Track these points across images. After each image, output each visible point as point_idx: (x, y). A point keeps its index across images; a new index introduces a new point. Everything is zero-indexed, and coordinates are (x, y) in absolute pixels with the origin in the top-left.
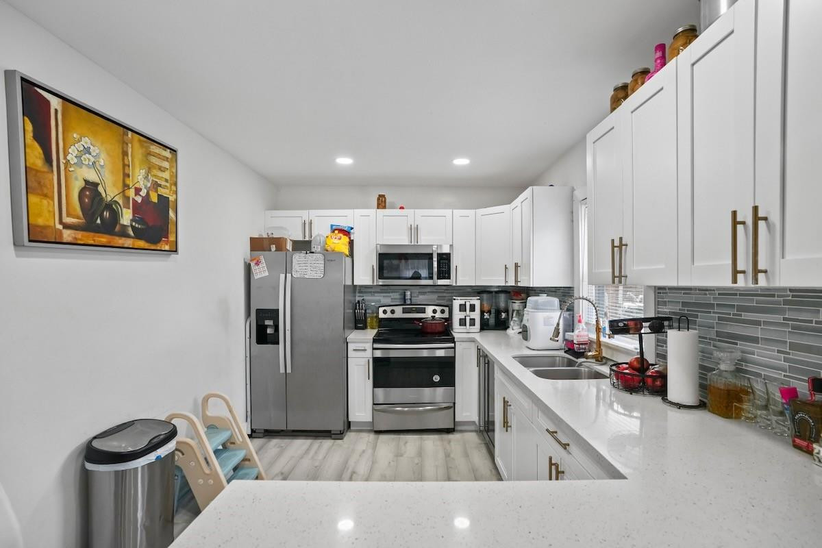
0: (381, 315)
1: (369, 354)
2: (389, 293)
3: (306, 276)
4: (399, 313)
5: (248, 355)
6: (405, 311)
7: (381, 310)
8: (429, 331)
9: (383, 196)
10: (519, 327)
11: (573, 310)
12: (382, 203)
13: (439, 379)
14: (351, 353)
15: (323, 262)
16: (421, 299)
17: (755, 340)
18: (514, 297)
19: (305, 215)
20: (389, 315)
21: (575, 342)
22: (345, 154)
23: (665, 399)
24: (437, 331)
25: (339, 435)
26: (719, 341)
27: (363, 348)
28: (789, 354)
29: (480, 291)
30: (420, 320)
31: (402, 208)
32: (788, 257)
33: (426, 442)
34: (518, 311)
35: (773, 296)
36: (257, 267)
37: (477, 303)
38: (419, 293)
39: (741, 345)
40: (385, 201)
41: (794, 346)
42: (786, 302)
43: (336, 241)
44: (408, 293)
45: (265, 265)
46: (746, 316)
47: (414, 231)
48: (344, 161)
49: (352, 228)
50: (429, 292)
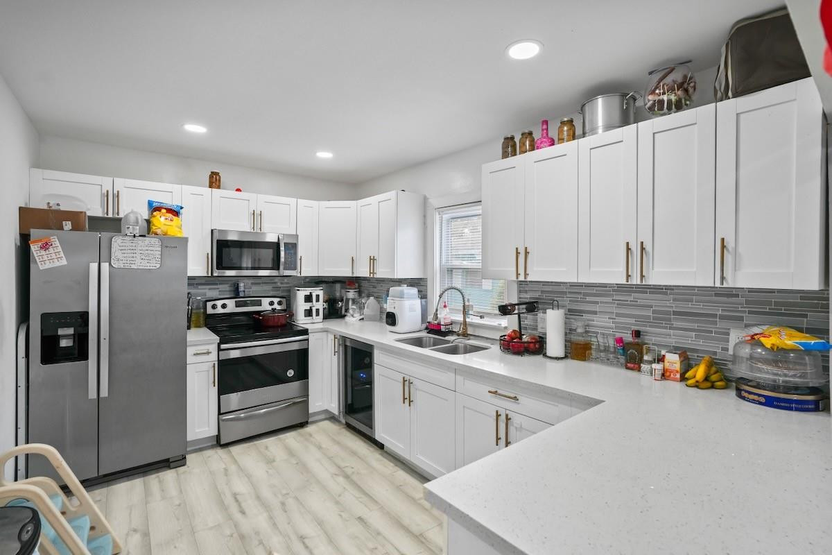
0: (210, 311)
1: (213, 357)
2: (217, 284)
3: (133, 266)
4: (231, 306)
5: (22, 383)
6: (238, 305)
7: (209, 304)
8: (271, 323)
9: (217, 174)
10: (359, 314)
11: (426, 298)
12: (215, 181)
13: (293, 373)
14: (190, 359)
15: (160, 249)
16: (255, 290)
17: (595, 313)
18: (348, 287)
19: (106, 182)
20: (220, 310)
21: (442, 323)
22: (197, 120)
23: (545, 355)
24: (279, 324)
25: (180, 461)
26: (570, 315)
27: (205, 351)
28: (615, 319)
29: (317, 281)
30: (258, 313)
31: (238, 190)
32: (655, 269)
33: (287, 441)
34: (353, 300)
35: (606, 287)
36: (43, 252)
37: (321, 293)
38: (252, 284)
39: (586, 316)
40: (220, 180)
41: (618, 315)
42: (614, 291)
43: (168, 222)
44: (242, 285)
45: (60, 249)
46: (588, 299)
47: (256, 216)
48: (195, 129)
49: (182, 208)
50: (263, 283)
